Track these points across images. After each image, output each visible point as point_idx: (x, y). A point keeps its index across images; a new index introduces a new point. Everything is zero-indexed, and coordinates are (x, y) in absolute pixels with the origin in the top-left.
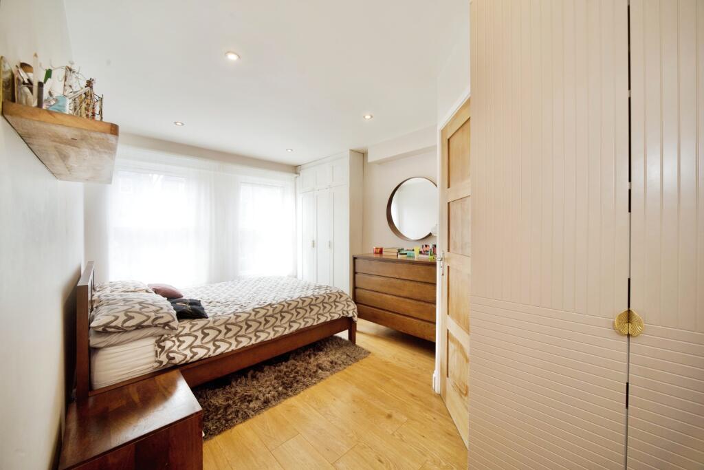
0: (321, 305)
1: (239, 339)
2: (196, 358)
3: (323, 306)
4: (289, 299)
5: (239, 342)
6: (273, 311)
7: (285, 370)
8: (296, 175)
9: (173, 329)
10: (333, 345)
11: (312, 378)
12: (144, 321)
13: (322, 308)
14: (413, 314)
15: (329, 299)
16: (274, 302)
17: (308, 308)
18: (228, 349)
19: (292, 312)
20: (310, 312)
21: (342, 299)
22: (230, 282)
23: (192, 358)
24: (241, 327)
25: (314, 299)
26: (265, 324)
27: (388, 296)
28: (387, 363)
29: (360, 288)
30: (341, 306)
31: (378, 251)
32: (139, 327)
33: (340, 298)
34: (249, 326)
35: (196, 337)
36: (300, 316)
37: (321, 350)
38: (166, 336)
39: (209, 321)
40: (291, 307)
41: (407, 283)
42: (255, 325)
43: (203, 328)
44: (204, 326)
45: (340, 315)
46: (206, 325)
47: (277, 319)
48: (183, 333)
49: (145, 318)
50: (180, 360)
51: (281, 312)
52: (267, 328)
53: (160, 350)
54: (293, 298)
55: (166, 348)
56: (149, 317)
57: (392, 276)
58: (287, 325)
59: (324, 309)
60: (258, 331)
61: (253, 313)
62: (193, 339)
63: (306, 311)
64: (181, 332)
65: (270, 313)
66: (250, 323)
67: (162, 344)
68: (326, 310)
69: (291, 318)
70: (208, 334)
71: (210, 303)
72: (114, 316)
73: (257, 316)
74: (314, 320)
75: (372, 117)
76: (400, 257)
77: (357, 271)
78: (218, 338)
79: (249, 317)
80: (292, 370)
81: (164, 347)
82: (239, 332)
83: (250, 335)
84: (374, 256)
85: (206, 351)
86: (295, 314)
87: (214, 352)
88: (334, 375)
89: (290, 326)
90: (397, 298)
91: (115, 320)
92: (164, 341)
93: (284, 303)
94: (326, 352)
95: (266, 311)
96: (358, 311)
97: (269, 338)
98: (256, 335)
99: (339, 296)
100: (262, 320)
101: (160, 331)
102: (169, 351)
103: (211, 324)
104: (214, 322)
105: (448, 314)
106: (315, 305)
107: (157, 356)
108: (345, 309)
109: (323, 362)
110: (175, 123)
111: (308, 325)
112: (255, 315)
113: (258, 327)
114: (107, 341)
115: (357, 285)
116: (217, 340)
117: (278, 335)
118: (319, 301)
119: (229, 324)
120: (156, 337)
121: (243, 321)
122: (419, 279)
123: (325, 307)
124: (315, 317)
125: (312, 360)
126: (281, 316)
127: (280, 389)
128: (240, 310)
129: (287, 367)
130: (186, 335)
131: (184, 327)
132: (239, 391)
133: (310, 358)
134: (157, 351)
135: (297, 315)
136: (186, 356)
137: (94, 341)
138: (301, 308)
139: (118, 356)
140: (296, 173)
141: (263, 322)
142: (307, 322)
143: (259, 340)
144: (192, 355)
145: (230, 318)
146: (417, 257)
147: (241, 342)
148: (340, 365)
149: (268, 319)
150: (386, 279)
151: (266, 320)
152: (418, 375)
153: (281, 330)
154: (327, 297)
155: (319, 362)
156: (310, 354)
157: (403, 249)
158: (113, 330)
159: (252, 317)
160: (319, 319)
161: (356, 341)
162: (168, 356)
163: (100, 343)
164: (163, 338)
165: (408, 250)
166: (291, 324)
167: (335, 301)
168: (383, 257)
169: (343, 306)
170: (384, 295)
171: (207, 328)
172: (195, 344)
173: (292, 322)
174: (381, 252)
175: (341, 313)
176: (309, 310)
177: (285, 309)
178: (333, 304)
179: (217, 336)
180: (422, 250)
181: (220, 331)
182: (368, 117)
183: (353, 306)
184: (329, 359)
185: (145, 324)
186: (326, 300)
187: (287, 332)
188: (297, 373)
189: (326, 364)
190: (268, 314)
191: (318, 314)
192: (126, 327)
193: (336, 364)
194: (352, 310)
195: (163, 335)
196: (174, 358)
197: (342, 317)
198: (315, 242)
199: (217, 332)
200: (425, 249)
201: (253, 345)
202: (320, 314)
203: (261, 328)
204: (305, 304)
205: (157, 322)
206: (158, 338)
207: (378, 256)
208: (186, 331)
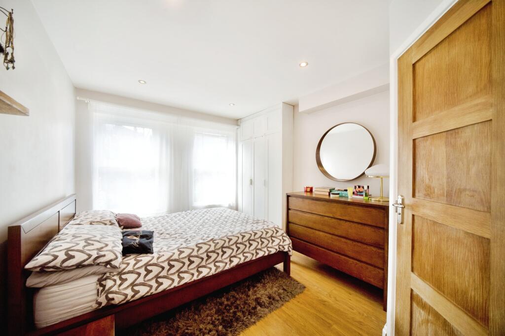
0: (259, 240)
1: (182, 275)
2: (138, 296)
3: (261, 241)
4: (230, 234)
5: (181, 278)
6: (215, 246)
7: (226, 303)
8: (237, 127)
9: (115, 267)
10: (269, 276)
11: (251, 316)
12: (84, 261)
13: (260, 243)
14: (350, 253)
15: (266, 234)
16: (216, 237)
17: (247, 243)
18: (170, 285)
19: (232, 247)
20: (249, 247)
21: (278, 234)
22: (184, 212)
23: (133, 297)
24: (184, 264)
25: (253, 234)
26: (207, 260)
27: (321, 233)
28: (323, 303)
29: (293, 223)
30: (277, 241)
31: (309, 190)
32: (80, 266)
33: (276, 233)
34: (192, 262)
35: (139, 274)
36: (240, 251)
37: (259, 281)
38: (108, 275)
39: (153, 257)
40: (232, 242)
41: (342, 222)
42: (197, 261)
43: (147, 265)
44: (147, 263)
45: (276, 250)
46: (150, 261)
47: (218, 254)
48: (126, 270)
49: (86, 257)
50: (121, 300)
51: (222, 247)
52: (209, 264)
53: (102, 288)
54: (234, 234)
55: (107, 288)
56: (90, 256)
57: (326, 215)
58: (227, 261)
59: (262, 244)
60: (201, 267)
61: (196, 249)
62: (136, 276)
63: (246, 246)
64: (124, 269)
65: (212, 249)
66: (192, 259)
67: (104, 283)
68: (264, 245)
69: (232, 253)
70: (151, 271)
71: (161, 234)
72: (53, 255)
73: (200, 252)
74: (253, 254)
75: (307, 64)
76: (332, 196)
77: (290, 207)
78: (161, 275)
79: (192, 253)
80: (232, 303)
81: (105, 286)
82: (181, 268)
83: (192, 271)
84: (305, 194)
85: (148, 289)
86: (236, 249)
87: (156, 290)
88: (273, 313)
89: (231, 261)
90: (330, 236)
91: (53, 260)
92: (106, 279)
93: (225, 239)
94: (264, 284)
95: (208, 247)
96: (293, 245)
97: (211, 274)
98: (198, 271)
99: (275, 232)
100: (204, 256)
101: (102, 269)
102: (109, 292)
103: (155, 261)
104: (158, 258)
105: (412, 271)
106: (254, 240)
107: (98, 296)
108: (281, 243)
109: (262, 295)
110: (139, 81)
111: (248, 260)
112: (198, 251)
113: (200, 263)
114: (45, 281)
115: (290, 220)
116: (160, 277)
117: (219, 270)
118: (257, 236)
119: (172, 260)
120: (99, 275)
121: (186, 257)
122: (355, 220)
123: (263, 242)
124: (254, 252)
125: (250, 293)
126: (222, 251)
127: (220, 328)
128: (184, 245)
129: (228, 300)
130: (129, 272)
131: (128, 264)
132: (181, 326)
133: (249, 290)
134: (98, 290)
135: (237, 251)
136: (126, 295)
137: (31, 282)
138: (240, 243)
139: (59, 295)
140: (238, 125)
141: (205, 258)
142: (246, 257)
143: (201, 276)
144: (133, 293)
145: (174, 253)
146: (350, 197)
147: (183, 278)
148: (278, 301)
149: (210, 254)
150: (319, 217)
151: (208, 256)
152: (360, 323)
153: (221, 265)
154: (265, 233)
155: (259, 296)
156: (249, 285)
157: (334, 189)
158: (51, 270)
159: (195, 253)
160: (257, 254)
161: (291, 273)
162: (107, 297)
163: (38, 283)
164: (105, 277)
165: (339, 190)
166: (232, 259)
167: (272, 236)
168: (314, 196)
169: (279, 241)
170: (317, 232)
171: (151, 265)
172: (137, 282)
173: (232, 257)
174: (311, 190)
175: (277, 247)
176: (248, 245)
177: (226, 245)
178: (270, 239)
179: (160, 272)
180: (355, 191)
181: (163, 268)
182: (303, 64)
183: (288, 241)
184: (266, 292)
185: (86, 263)
186: (264, 236)
187: (228, 267)
188: (237, 307)
189: (265, 299)
190: (210, 250)
191: (256, 249)
192: (66, 267)
193: (274, 299)
194: (287, 244)
195: (105, 273)
196: (113, 299)
197: (279, 251)
198: (253, 181)
199: (161, 269)
200: (358, 189)
201: (194, 281)
202: (258, 249)
203: (204, 263)
204: (245, 239)
205: (98, 261)
206: (101, 276)
207: (309, 194)
208: (130, 268)
